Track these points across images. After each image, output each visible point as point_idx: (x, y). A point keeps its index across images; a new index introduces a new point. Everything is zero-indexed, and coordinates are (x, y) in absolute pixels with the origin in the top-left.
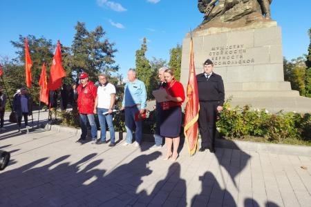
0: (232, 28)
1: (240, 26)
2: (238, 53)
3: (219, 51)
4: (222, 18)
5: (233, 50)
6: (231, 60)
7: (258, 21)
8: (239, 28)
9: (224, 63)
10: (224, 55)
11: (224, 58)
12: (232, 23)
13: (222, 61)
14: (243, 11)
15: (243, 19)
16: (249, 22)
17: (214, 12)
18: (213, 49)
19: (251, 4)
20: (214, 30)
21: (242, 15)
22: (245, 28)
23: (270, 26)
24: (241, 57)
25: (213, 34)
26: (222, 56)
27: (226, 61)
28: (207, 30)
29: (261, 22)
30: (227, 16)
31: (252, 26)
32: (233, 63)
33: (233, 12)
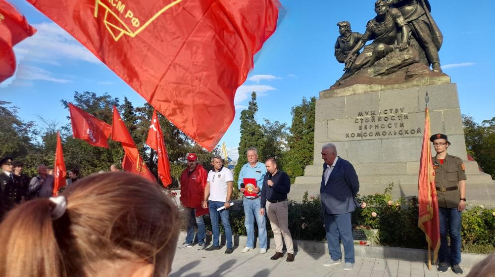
0: (385, 85)
1: (397, 82)
2: (397, 121)
3: (369, 117)
4: (370, 70)
5: (389, 115)
6: (387, 130)
7: (422, 76)
8: (396, 86)
9: (377, 134)
10: (377, 122)
11: (376, 127)
12: (385, 77)
13: (374, 131)
14: (400, 62)
15: (401, 73)
16: (409, 77)
17: (358, 63)
18: (360, 114)
19: (411, 52)
20: (360, 88)
21: (400, 66)
22: (405, 85)
23: (440, 83)
24: (402, 125)
25: (359, 94)
26: (373, 124)
27: (380, 130)
28: (350, 88)
29: (427, 78)
30: (377, 68)
31: (415, 82)
32: (390, 134)
33: (385, 64)
